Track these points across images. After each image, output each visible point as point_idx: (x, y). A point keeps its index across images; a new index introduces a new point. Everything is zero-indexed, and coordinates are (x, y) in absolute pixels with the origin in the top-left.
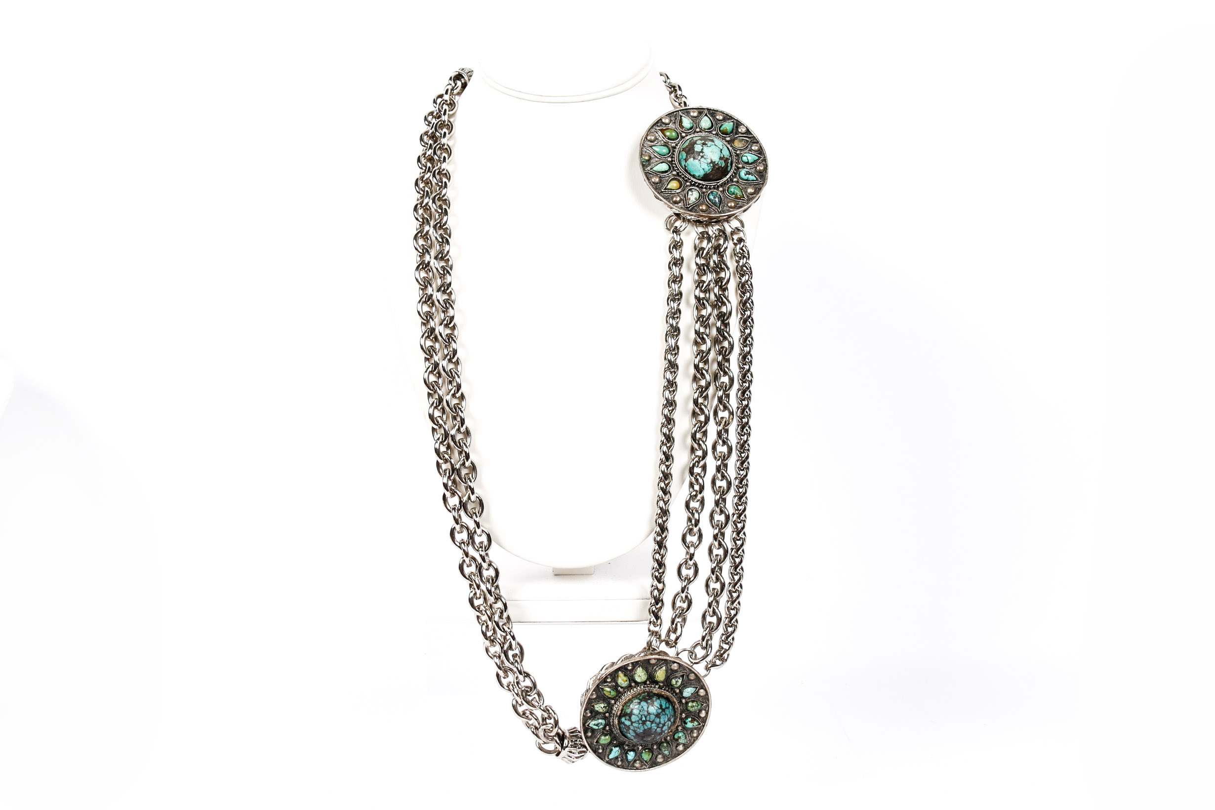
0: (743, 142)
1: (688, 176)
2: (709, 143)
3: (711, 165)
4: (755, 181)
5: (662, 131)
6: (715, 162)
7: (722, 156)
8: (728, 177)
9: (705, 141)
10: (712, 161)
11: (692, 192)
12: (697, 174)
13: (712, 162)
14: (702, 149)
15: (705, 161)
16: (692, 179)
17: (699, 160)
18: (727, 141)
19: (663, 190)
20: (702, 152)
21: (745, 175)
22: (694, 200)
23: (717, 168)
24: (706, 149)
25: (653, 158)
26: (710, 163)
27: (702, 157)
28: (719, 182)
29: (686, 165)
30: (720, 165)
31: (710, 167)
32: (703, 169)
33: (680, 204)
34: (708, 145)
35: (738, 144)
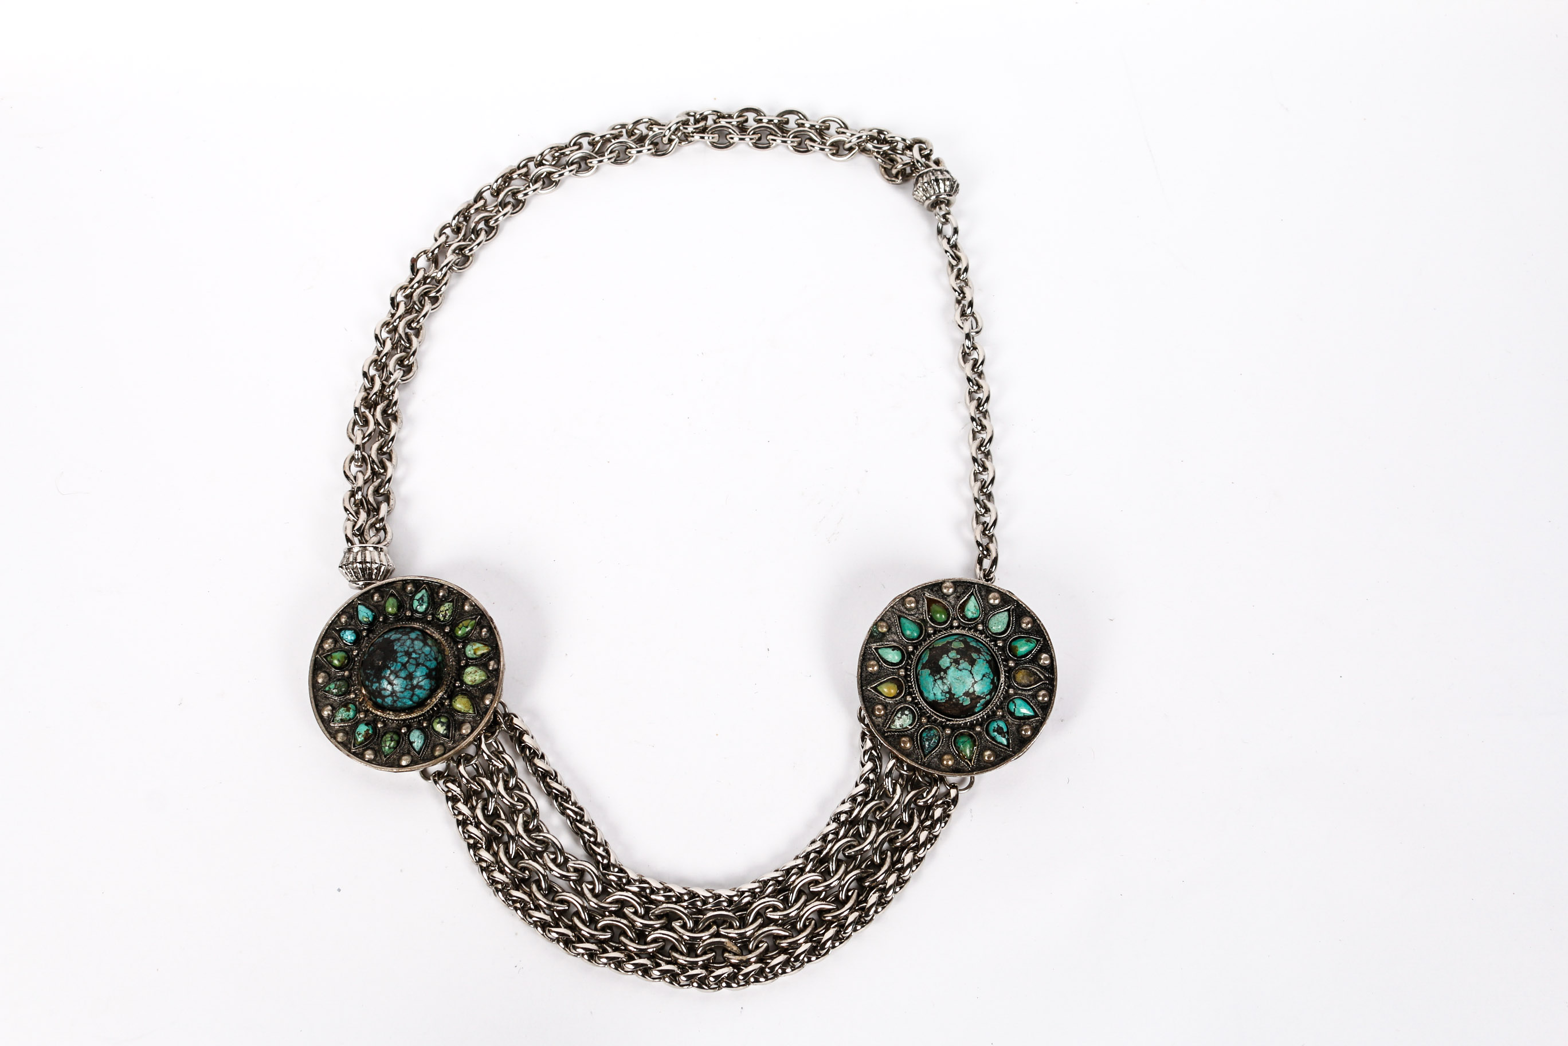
0: (1031, 679)
1: (915, 689)
2: (965, 665)
3: (948, 696)
4: (1005, 745)
5: (932, 602)
6: (954, 695)
7: (971, 691)
8: (968, 720)
9: (961, 658)
10: (950, 689)
11: (902, 714)
12: (926, 694)
13: (950, 692)
14: (948, 668)
15: (941, 687)
16: (918, 695)
17: (935, 680)
19: (869, 688)
20: (945, 671)
21: (994, 731)
22: (898, 727)
23: (954, 703)
24: (952, 672)
25: (891, 635)
26: (947, 693)
27: (941, 678)
28: (950, 721)
29: (921, 673)
30: (961, 702)
31: (943, 697)
32: (935, 694)
33: (880, 720)
34: (960, 667)
35: (1022, 678)
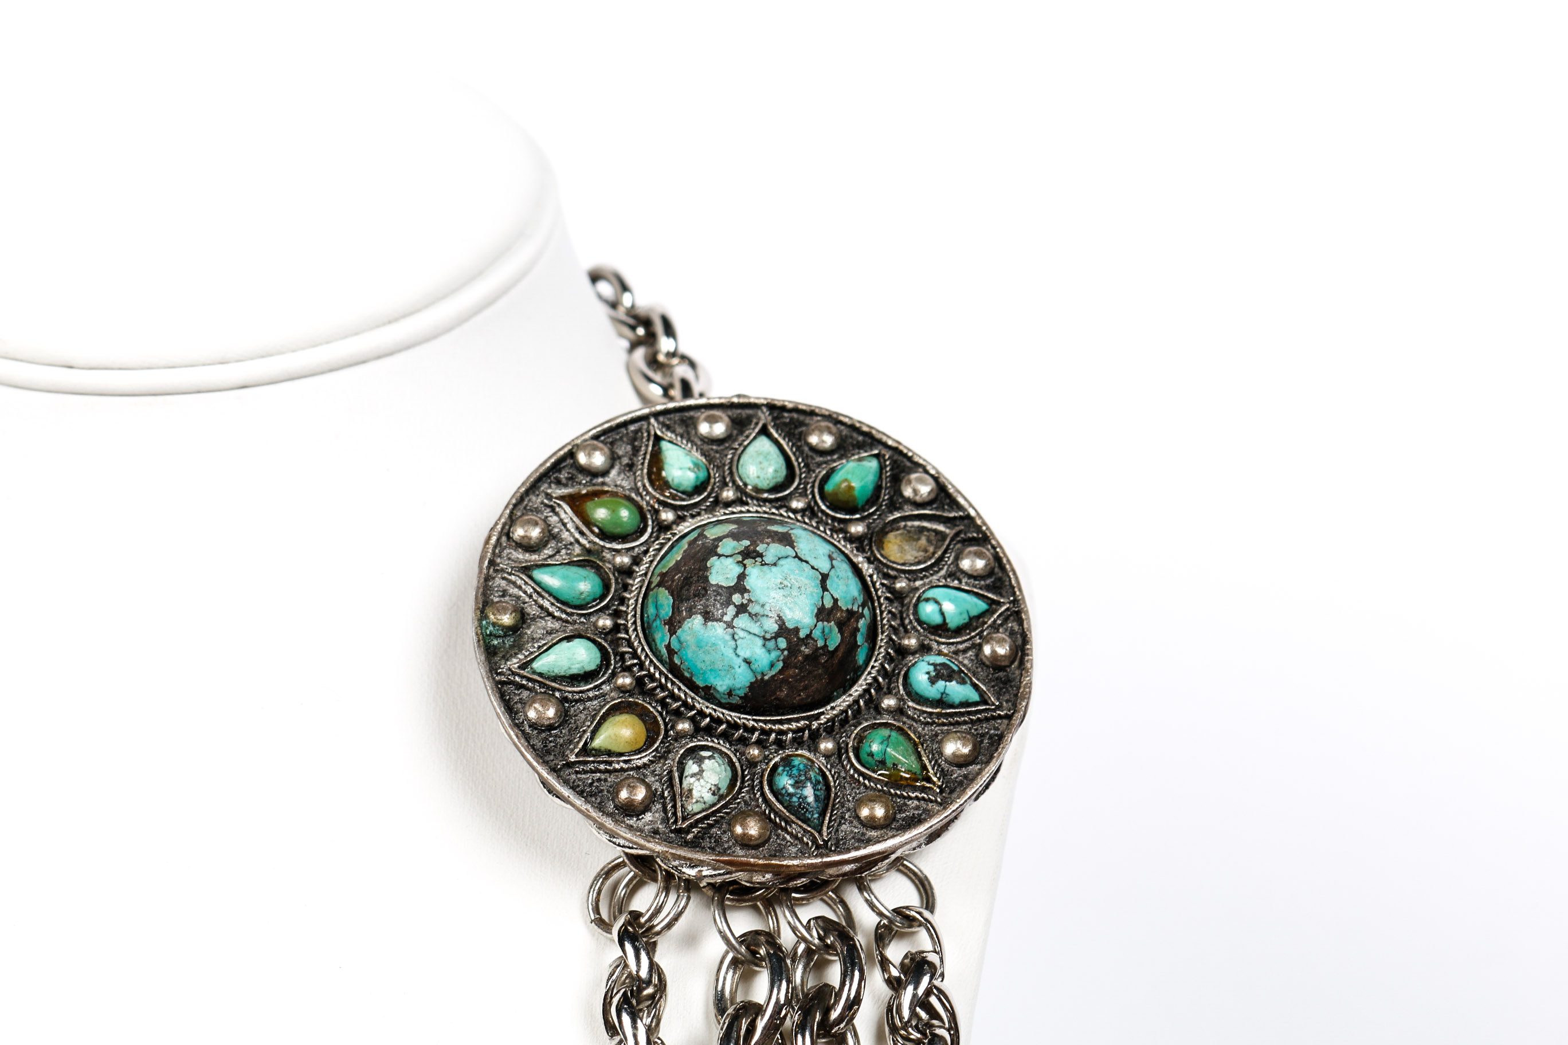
0: (923, 541)
1: (681, 691)
2: (772, 550)
3: (782, 643)
4: (976, 704)
5: (576, 502)
6: (797, 630)
7: (828, 603)
8: (857, 690)
9: (754, 543)
10: (781, 621)
11: (700, 761)
12: (722, 685)
13: (784, 630)
14: (742, 577)
15: (755, 628)
16: (701, 704)
17: (730, 625)
18: (851, 539)
19: (573, 758)
20: (740, 586)
21: (933, 681)
22: (709, 798)
23: (807, 657)
24: (757, 578)
25: (533, 619)
26: (777, 636)
27: (742, 609)
28: (817, 717)
29: (675, 645)
30: (820, 643)
31: (774, 654)
32: (747, 662)
33: (648, 817)
34: (768, 559)
35: (902, 550)
